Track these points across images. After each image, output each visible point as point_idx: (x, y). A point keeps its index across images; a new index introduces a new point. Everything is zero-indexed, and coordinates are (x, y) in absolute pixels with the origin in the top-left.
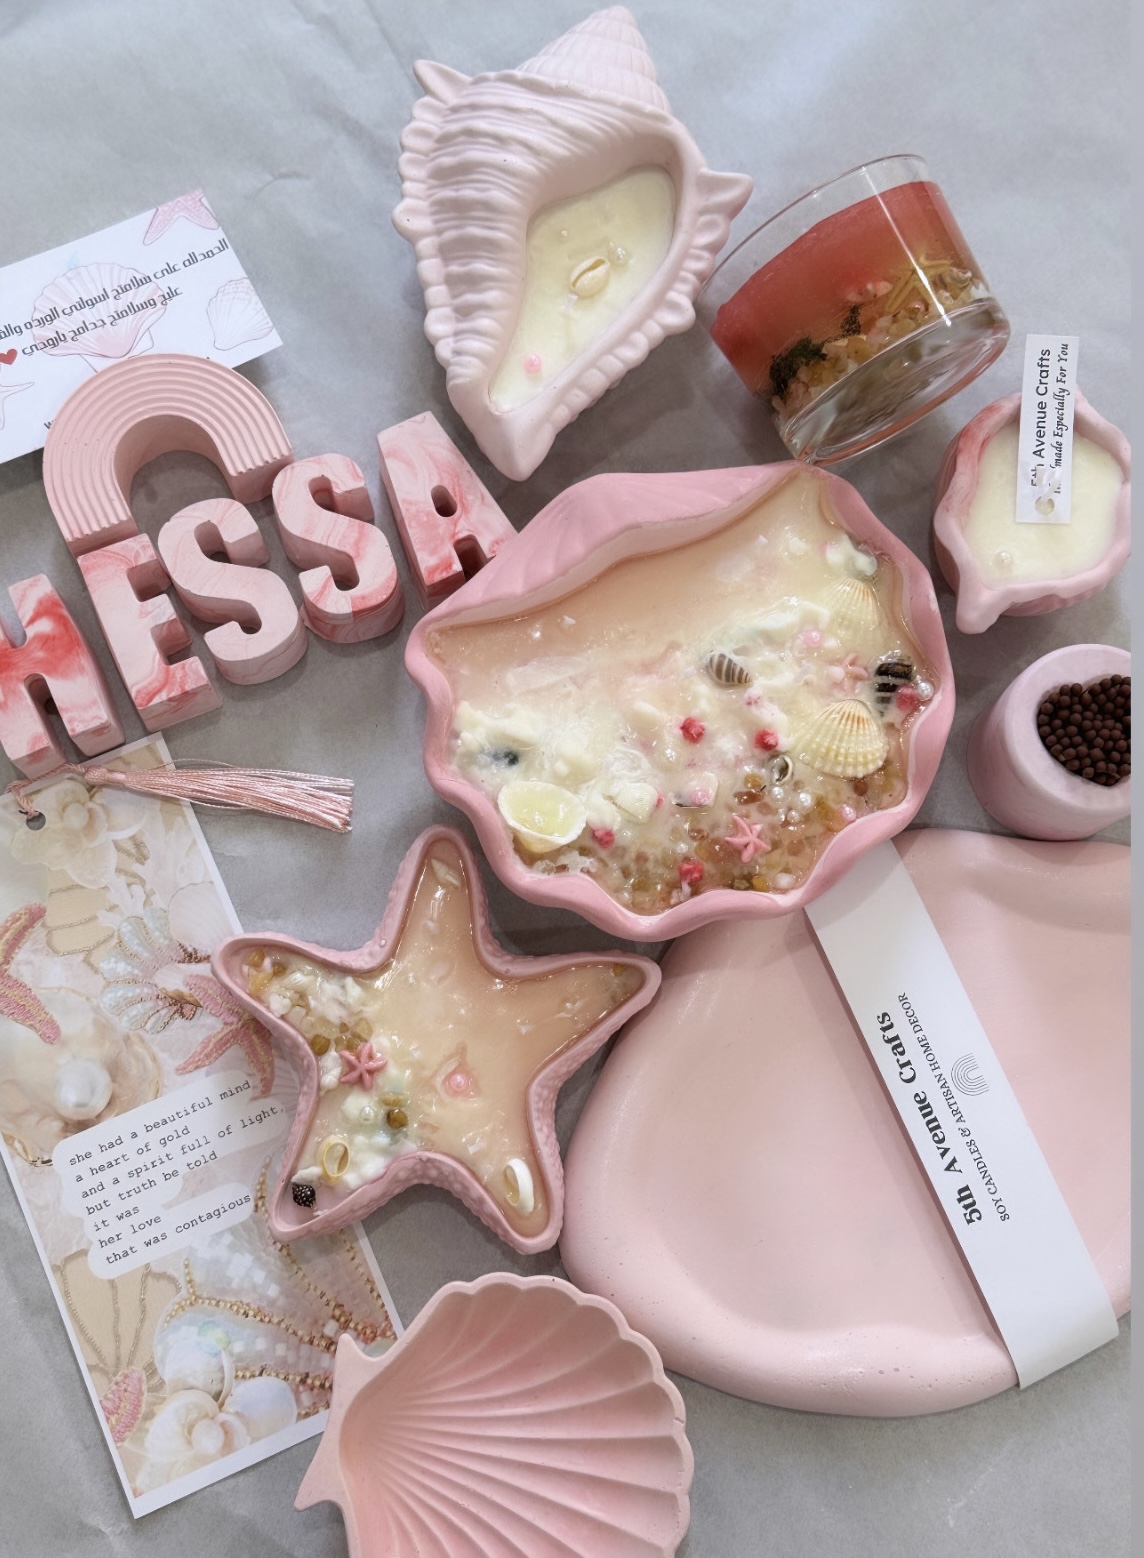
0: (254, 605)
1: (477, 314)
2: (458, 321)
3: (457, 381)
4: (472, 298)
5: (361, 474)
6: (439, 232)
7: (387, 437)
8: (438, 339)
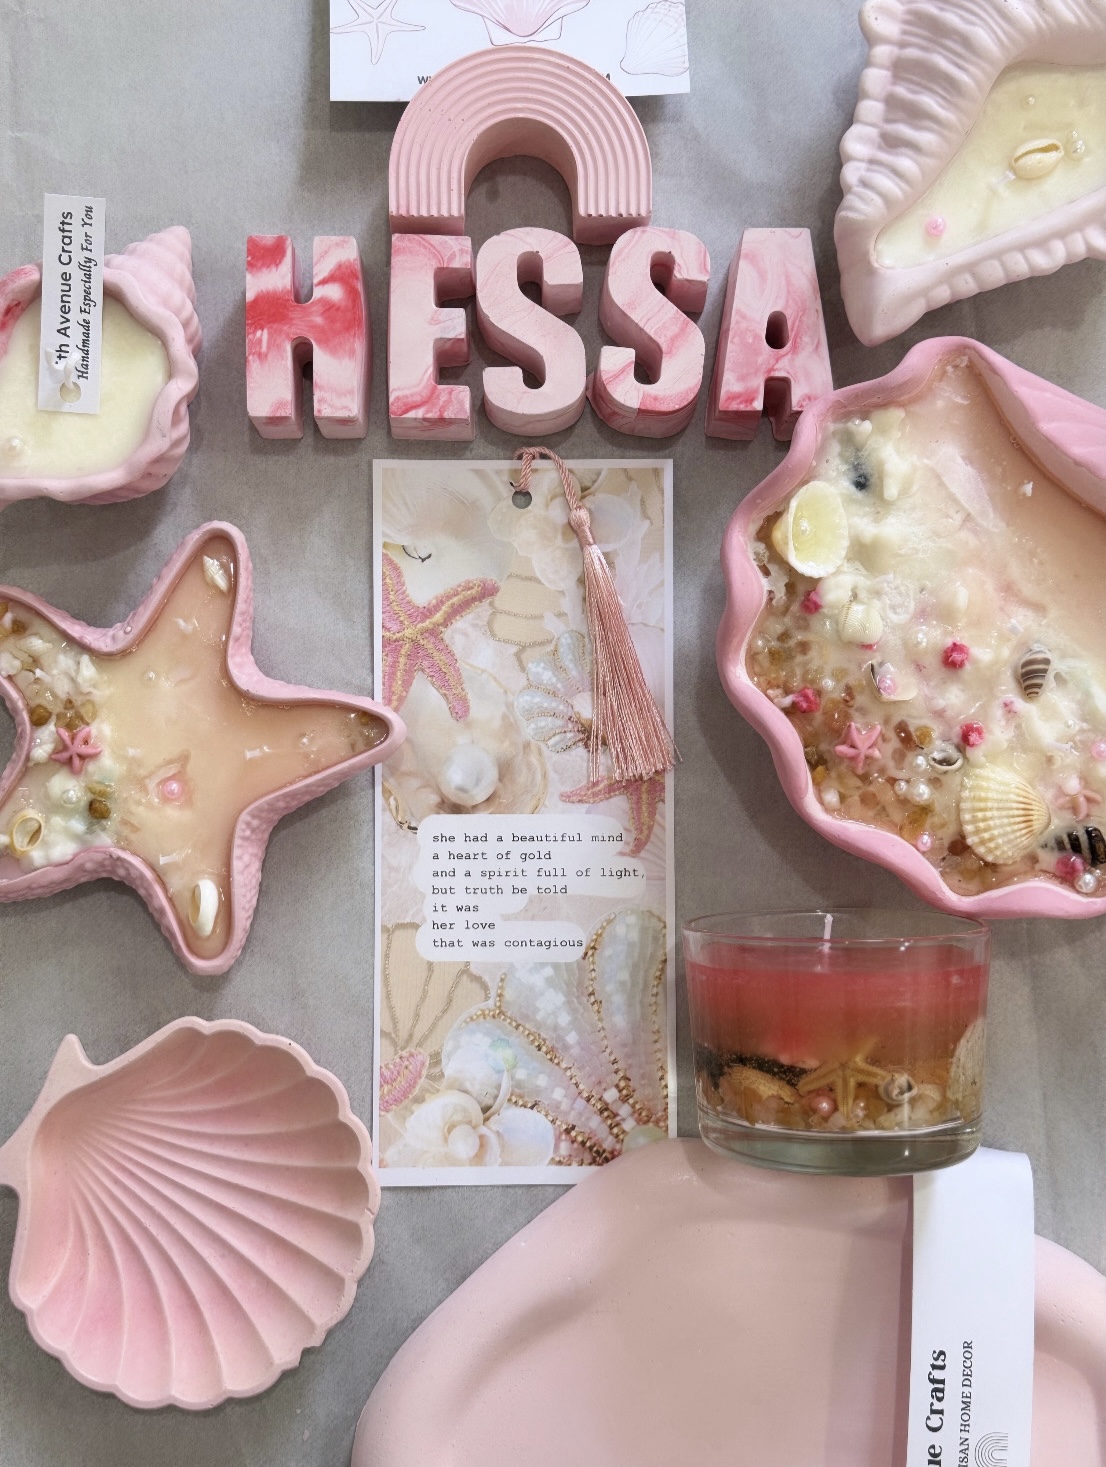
0: (545, 359)
1: (903, 150)
2: (880, 148)
3: (851, 215)
4: (905, 130)
5: (709, 268)
6: (902, 45)
7: (754, 237)
8: (850, 159)
